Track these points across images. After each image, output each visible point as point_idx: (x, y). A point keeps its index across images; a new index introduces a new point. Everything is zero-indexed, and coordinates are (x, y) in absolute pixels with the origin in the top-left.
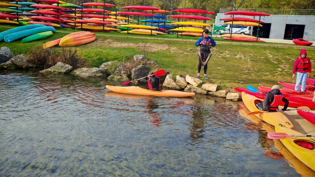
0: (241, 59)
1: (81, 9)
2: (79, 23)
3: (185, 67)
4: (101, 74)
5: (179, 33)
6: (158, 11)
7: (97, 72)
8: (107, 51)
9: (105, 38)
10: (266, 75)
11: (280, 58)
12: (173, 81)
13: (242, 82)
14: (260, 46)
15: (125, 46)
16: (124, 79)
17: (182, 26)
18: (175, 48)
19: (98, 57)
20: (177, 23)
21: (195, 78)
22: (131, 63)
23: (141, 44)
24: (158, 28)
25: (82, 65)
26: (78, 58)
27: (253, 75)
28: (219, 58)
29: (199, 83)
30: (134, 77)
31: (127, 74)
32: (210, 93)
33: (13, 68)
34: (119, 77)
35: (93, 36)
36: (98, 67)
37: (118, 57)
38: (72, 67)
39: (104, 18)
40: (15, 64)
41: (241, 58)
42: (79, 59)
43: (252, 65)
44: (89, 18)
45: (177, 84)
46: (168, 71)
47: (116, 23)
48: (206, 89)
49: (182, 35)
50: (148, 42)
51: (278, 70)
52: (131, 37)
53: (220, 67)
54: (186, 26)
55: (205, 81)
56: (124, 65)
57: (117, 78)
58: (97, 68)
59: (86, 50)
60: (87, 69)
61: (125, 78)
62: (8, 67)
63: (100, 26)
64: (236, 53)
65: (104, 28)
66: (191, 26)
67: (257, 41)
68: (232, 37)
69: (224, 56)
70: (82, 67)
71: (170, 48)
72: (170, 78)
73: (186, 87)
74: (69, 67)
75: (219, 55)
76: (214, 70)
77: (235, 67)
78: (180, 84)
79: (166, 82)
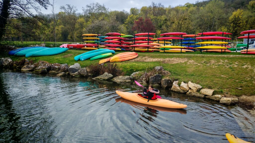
0: (247, 69)
4: (130, 81)
5: (203, 51)
7: (127, 79)
8: (139, 64)
9: (144, 56)
12: (178, 86)
16: (144, 84)
18: (193, 61)
19: (131, 69)
21: (196, 84)
23: (167, 59)
24: (186, 47)
25: (120, 74)
28: (226, 68)
29: (198, 88)
31: (146, 80)
32: (207, 97)
33: (78, 76)
35: (136, 55)
36: (130, 75)
37: (145, 68)
38: (113, 75)
39: (148, 43)
40: (80, 74)
42: (119, 70)
45: (181, 89)
47: (158, 46)
48: (204, 94)
49: (207, 52)
50: (174, 57)
53: (224, 75)
58: (128, 76)
60: (122, 77)
62: (75, 76)
64: (245, 64)
69: (232, 66)
70: (119, 76)
71: (188, 61)
72: (176, 83)
73: (188, 91)
74: (111, 75)
75: (227, 66)
76: (217, 78)
77: (238, 75)
78: (183, 89)
79: (173, 87)
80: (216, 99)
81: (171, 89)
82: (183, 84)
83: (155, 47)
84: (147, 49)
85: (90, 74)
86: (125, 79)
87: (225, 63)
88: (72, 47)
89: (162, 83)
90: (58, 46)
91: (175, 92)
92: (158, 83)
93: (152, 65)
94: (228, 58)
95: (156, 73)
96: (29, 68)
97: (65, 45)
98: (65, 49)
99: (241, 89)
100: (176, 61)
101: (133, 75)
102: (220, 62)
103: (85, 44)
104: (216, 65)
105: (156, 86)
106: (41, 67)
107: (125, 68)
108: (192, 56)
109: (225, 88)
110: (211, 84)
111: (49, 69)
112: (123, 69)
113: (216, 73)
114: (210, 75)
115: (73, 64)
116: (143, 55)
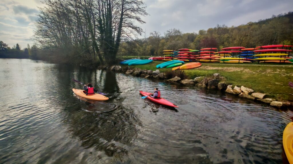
4: (193, 83)
5: (261, 61)
12: (232, 89)
15: (214, 69)
16: (203, 86)
18: (248, 70)
19: (195, 74)
21: (248, 88)
25: (186, 78)
29: (250, 92)
31: (206, 83)
32: (258, 99)
37: (206, 74)
38: (181, 79)
39: (211, 55)
40: (159, 77)
42: (185, 75)
45: (234, 91)
47: (219, 58)
48: (255, 97)
49: (265, 62)
50: (231, 67)
53: (278, 83)
58: (192, 80)
60: (188, 80)
62: (156, 78)
69: (288, 75)
71: (243, 70)
72: (230, 87)
73: (240, 93)
74: (179, 78)
75: (284, 75)
78: (236, 91)
79: (227, 89)
80: (266, 102)
81: (226, 91)
82: (236, 88)
83: (216, 58)
84: (209, 60)
85: (165, 77)
86: (189, 82)
87: (282, 72)
88: (156, 59)
89: (218, 86)
90: (147, 59)
91: (228, 93)
92: (215, 86)
93: (212, 72)
94: (286, 68)
95: (214, 78)
96: (130, 72)
97: (152, 58)
98: (152, 60)
100: (232, 69)
101: (196, 79)
103: (164, 57)
104: (272, 74)
105: (213, 88)
106: (136, 72)
107: (190, 74)
108: (248, 66)
111: (141, 73)
112: (188, 74)
113: (271, 81)
114: (264, 82)
115: (155, 70)
116: (205, 65)
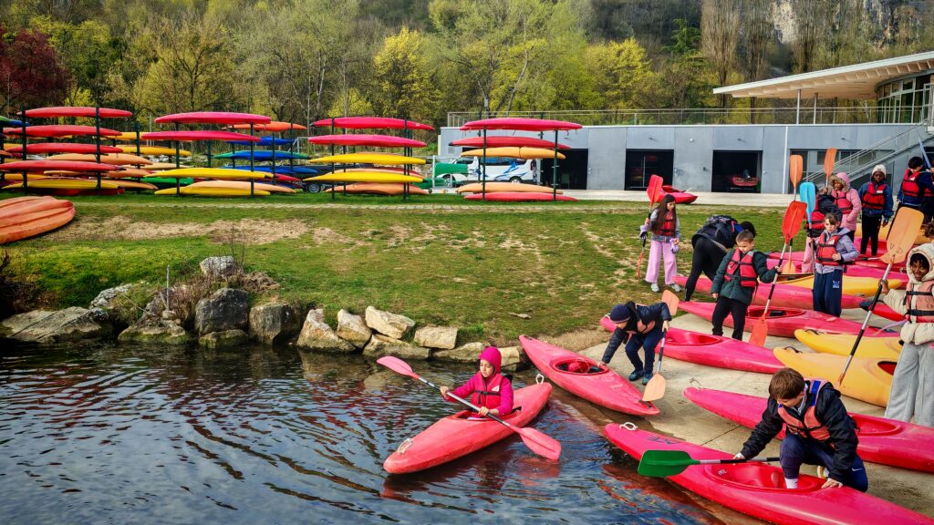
0: (516, 252)
1: (20, 129)
2: (14, 170)
3: (360, 284)
4: (96, 327)
5: (336, 188)
6: (268, 126)
7: (80, 321)
8: (113, 252)
9: (105, 215)
10: (588, 291)
11: (619, 242)
12: (328, 327)
13: (524, 316)
14: (564, 211)
15: (171, 234)
16: (174, 335)
17: (344, 166)
18: (328, 230)
19: (83, 274)
20: (328, 158)
21: (393, 313)
22: (191, 283)
23: (221, 226)
24: (271, 175)
25: (31, 301)
26: (15, 280)
27: (554, 294)
28: (455, 251)
29: (405, 328)
30: (204, 327)
31: (182, 320)
32: (439, 354)
34: (157, 331)
35: (66, 209)
36: (85, 304)
37: (149, 267)
39: (99, 153)
41: (515, 249)
42: (20, 283)
43: (546, 266)
44: (50, 155)
45: (340, 338)
46: (308, 300)
47: (138, 165)
48: (427, 345)
49: (345, 192)
50: (244, 217)
51: (618, 275)
52: (190, 205)
53: (460, 277)
54: (354, 166)
55: (423, 321)
56: (171, 291)
57: (148, 332)
58: (80, 309)
59: (43, 254)
61: (175, 332)
63: (87, 177)
64: (501, 234)
65: (99, 182)
66: (369, 165)
67: (554, 200)
68: (488, 192)
69: (468, 246)
70: (30, 310)
71: (311, 233)
72: (317, 320)
73: (368, 342)
75: (454, 244)
76: (445, 287)
77: (502, 275)
78: (349, 336)
79: (304, 334)
86: (71, 323)
87: (442, 234)
89: (253, 324)
92: (238, 326)
95: (218, 286)
99: (526, 318)
100: (263, 231)
101: (102, 301)
102: (424, 231)
104: (419, 243)
105: (234, 338)
108: (314, 209)
109: (482, 320)
110: (436, 310)
112: (41, 278)
113: (436, 272)
116: (94, 210)
